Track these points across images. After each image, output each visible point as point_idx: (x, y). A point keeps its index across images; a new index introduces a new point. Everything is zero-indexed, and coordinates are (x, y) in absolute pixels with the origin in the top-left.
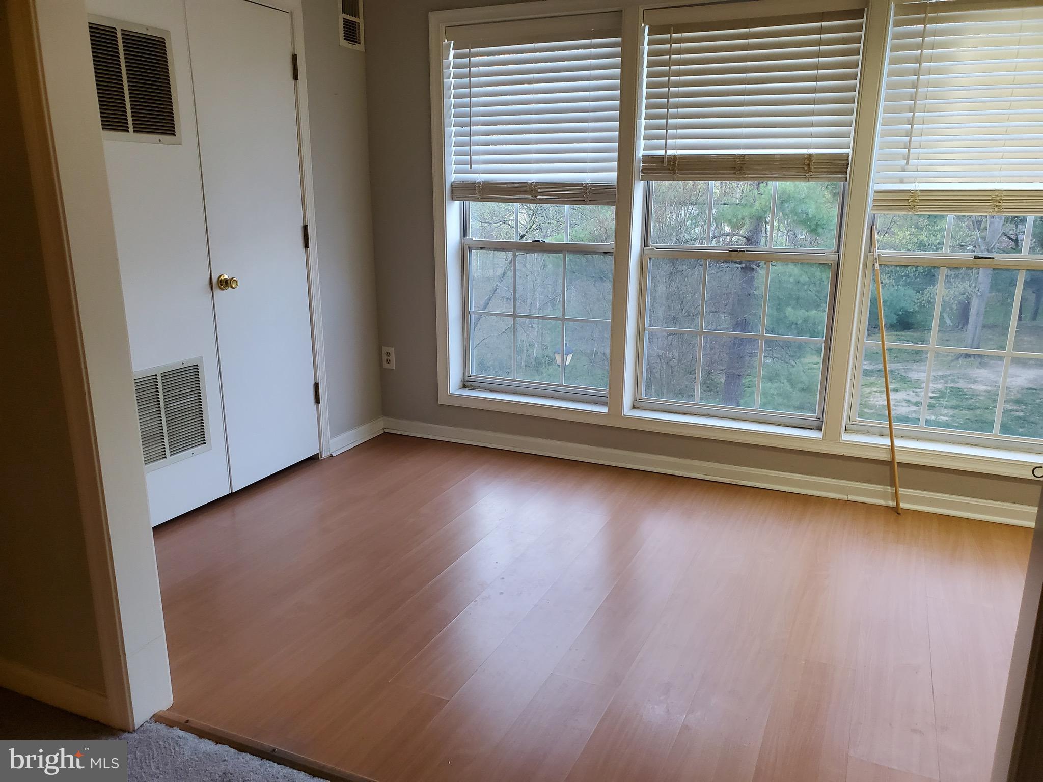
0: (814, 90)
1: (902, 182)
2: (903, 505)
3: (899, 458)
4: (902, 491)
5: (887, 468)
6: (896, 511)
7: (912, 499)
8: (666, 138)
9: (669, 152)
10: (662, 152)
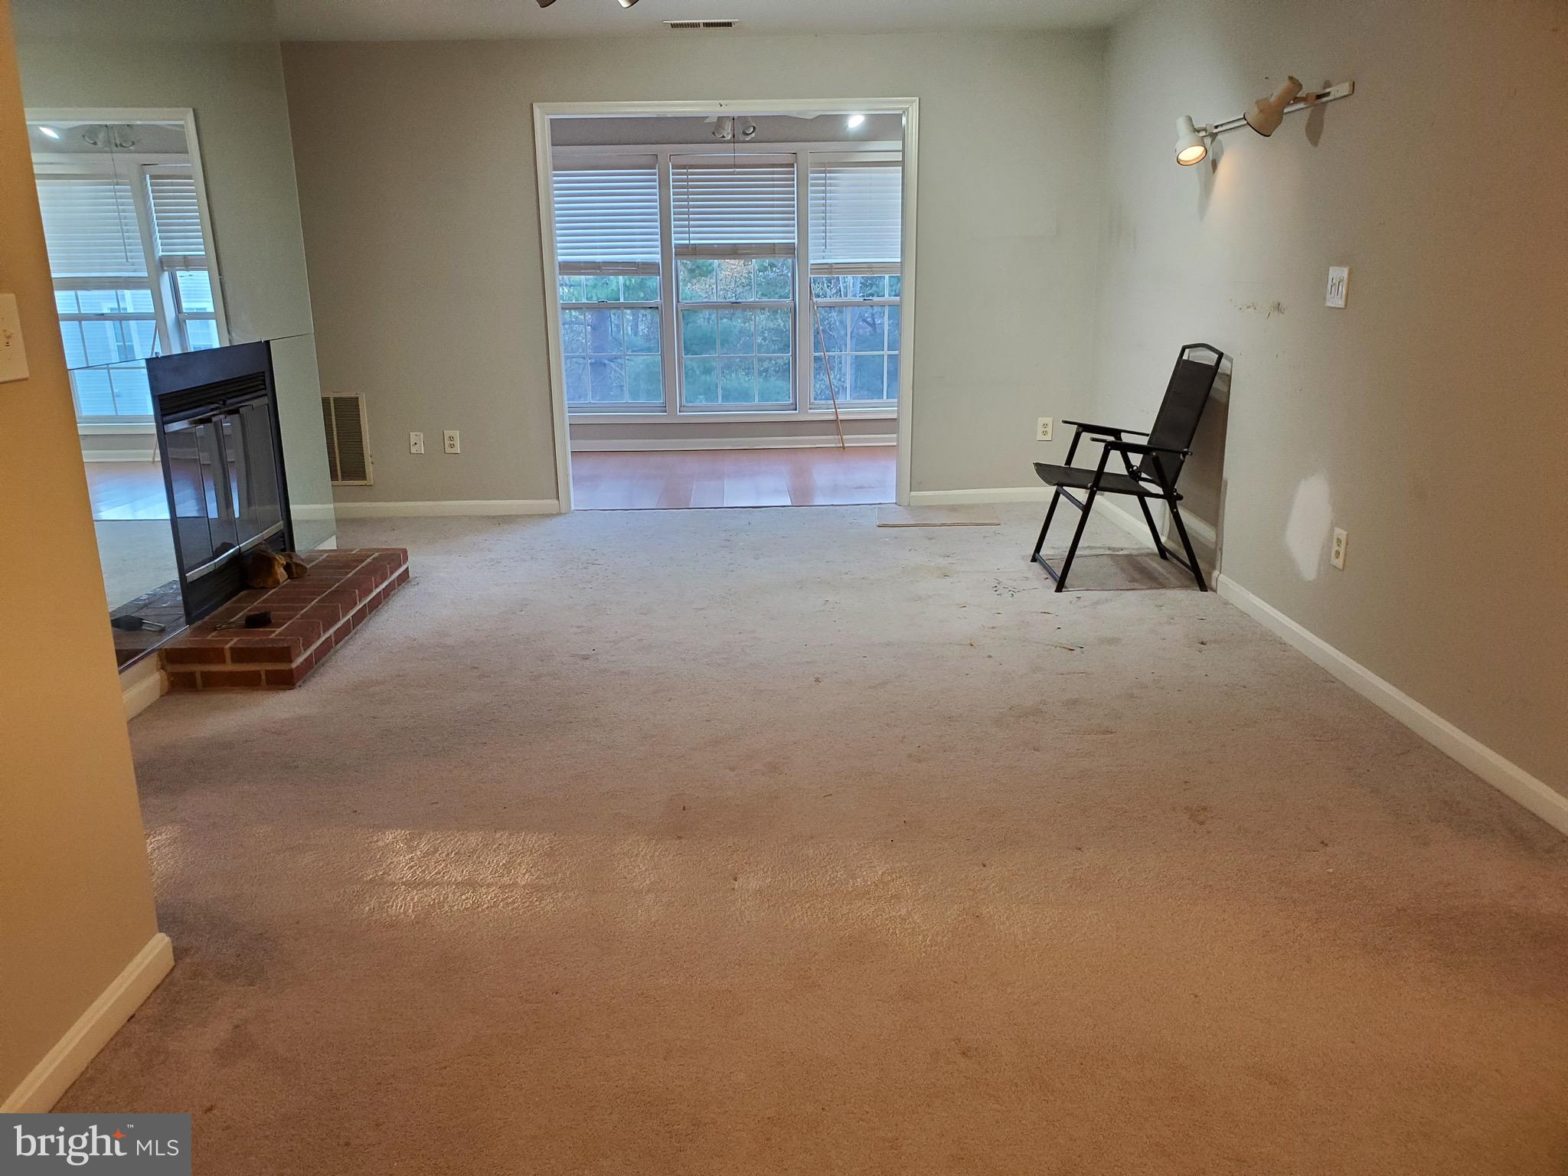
0: (773, 206)
1: (824, 258)
2: (846, 445)
3: (841, 417)
4: (844, 437)
5: (834, 425)
6: (844, 448)
7: (853, 441)
8: (689, 233)
9: (692, 242)
10: (687, 242)
